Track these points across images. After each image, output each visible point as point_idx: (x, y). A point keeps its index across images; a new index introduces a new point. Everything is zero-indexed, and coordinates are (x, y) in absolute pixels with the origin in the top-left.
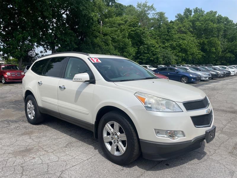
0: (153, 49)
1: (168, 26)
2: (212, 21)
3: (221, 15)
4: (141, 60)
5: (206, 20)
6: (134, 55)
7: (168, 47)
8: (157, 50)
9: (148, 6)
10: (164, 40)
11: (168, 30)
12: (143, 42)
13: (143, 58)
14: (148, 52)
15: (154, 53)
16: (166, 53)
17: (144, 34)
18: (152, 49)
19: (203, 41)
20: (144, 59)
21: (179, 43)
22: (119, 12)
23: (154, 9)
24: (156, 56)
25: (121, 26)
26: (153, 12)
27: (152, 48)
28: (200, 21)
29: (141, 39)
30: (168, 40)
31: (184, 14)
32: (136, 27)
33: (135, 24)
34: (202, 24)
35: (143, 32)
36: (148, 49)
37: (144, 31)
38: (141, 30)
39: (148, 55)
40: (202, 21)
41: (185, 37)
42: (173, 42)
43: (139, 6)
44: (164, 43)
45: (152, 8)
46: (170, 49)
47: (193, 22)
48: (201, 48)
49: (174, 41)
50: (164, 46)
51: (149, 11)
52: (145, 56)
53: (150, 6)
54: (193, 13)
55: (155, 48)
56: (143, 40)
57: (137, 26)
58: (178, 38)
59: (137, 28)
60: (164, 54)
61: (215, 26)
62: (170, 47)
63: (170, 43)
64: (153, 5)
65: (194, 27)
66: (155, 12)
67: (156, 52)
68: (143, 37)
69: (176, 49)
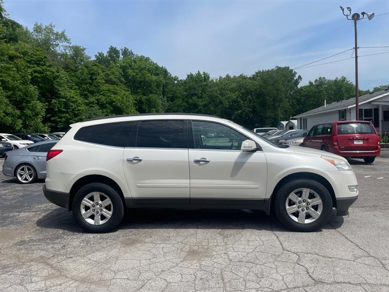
0: (74, 106)
1: (91, 70)
2: (149, 71)
3: (156, 64)
4: (53, 125)
5: (141, 69)
6: (43, 114)
7: (93, 104)
8: (80, 108)
9: (55, 32)
10: (87, 93)
11: (92, 77)
12: (57, 93)
13: (59, 120)
14: (67, 111)
15: (76, 112)
16: (94, 114)
17: (58, 80)
18: (72, 106)
19: (140, 98)
20: (60, 122)
21: (110, 99)
22: (12, 35)
23: (66, 39)
24: (78, 117)
25: (15, 61)
26: (65, 44)
27: (72, 104)
28: (133, 69)
29: (54, 87)
30: (92, 93)
31: (110, 56)
32: (43, 65)
33: (41, 61)
34: (137, 73)
35: (57, 76)
36: (66, 105)
37: (58, 74)
38: (53, 73)
39: (67, 115)
40: (136, 69)
41: (118, 90)
42: (100, 96)
43: (38, 29)
44: (86, 96)
45: (62, 36)
46: (97, 107)
47: (124, 68)
48: (137, 107)
49: (102, 95)
50: (86, 101)
51: (58, 41)
52: (61, 118)
53: (60, 32)
54: (121, 56)
55: (77, 105)
56: (56, 89)
57: (45, 65)
58: (107, 90)
59: (45, 67)
60: (90, 114)
61: (154, 78)
62: (98, 104)
63: (97, 97)
64: (64, 32)
65: (126, 76)
66: (68, 45)
67: (79, 110)
68: (57, 84)
69: (106, 107)
